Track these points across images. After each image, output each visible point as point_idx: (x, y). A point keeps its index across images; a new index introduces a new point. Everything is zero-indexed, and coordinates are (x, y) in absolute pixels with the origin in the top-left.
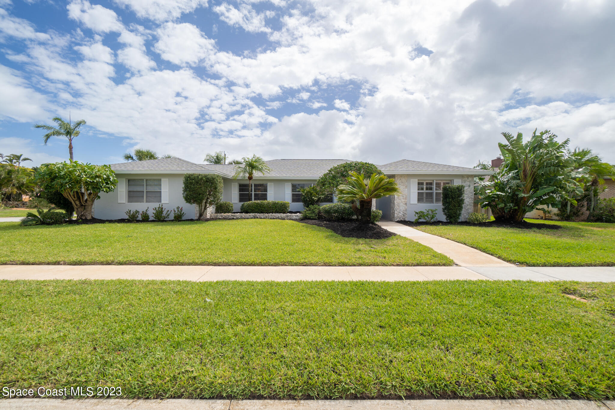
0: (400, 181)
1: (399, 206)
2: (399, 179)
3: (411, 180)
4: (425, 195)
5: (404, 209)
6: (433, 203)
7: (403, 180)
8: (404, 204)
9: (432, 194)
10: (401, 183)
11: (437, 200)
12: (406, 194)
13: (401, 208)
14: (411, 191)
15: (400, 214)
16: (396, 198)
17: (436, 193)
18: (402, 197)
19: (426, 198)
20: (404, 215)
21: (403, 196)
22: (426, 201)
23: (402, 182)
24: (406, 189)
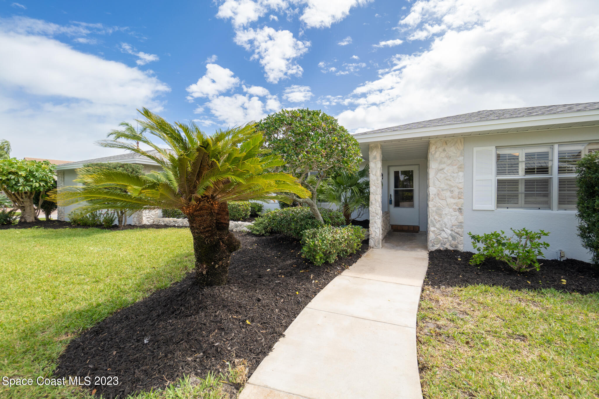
0: (443, 155)
1: (440, 215)
2: (441, 150)
3: (475, 149)
4: (522, 188)
5: (454, 222)
6: (550, 208)
7: (452, 150)
8: (455, 210)
9: (546, 183)
10: (445, 160)
11: (563, 201)
12: (461, 186)
13: (446, 220)
14: (475, 178)
15: (444, 235)
16: (431, 196)
17: (561, 182)
18: (448, 194)
19: (526, 196)
20: (454, 238)
21: (452, 192)
22: (526, 202)
23: (449, 157)
24: (461, 174)
